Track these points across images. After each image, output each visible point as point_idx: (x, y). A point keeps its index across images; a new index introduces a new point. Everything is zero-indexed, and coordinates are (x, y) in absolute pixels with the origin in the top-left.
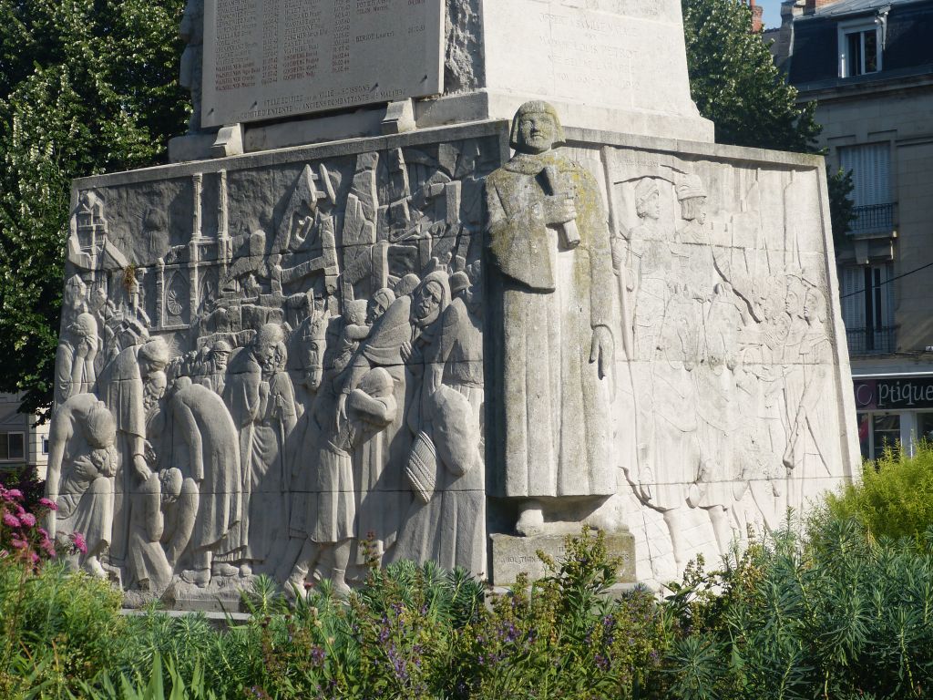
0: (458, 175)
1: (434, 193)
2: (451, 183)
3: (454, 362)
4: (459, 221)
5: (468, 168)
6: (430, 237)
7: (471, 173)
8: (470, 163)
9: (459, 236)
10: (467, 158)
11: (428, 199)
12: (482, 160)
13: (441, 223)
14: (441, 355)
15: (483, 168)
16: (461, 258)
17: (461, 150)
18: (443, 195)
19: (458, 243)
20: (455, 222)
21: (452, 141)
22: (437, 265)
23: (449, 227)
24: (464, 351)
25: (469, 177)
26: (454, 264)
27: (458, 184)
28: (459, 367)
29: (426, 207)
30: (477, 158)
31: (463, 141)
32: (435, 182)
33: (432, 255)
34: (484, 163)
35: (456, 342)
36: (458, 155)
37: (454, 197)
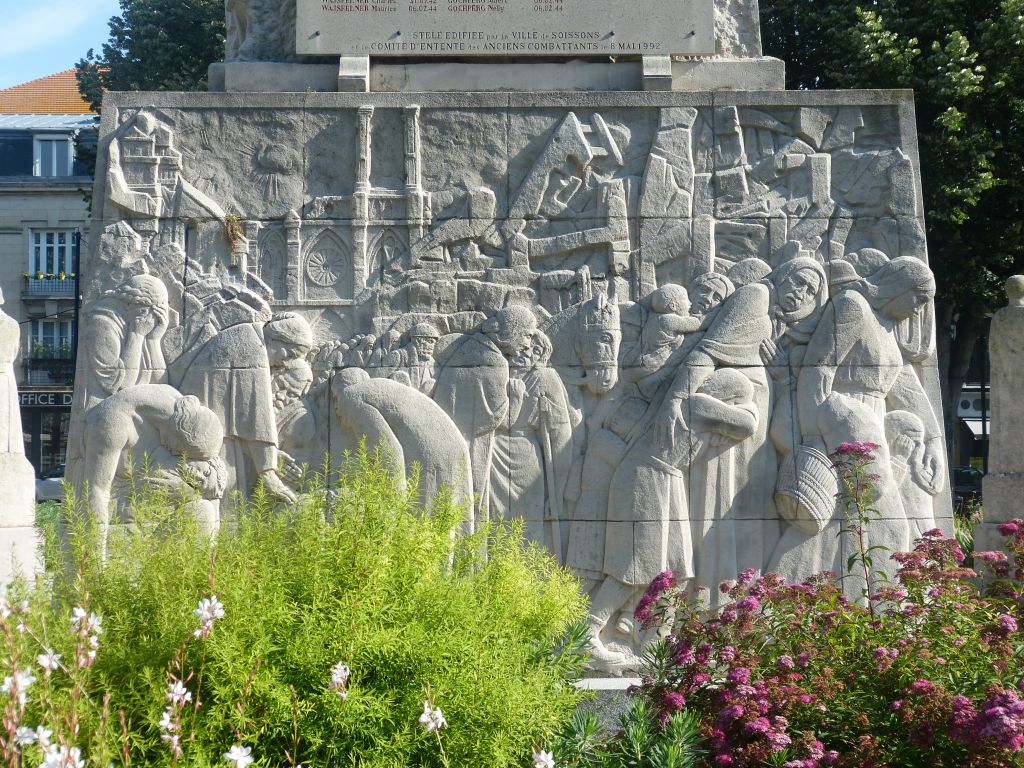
0: (827, 146)
1: (791, 164)
2: (815, 155)
3: (854, 367)
4: (832, 201)
5: (844, 139)
6: (784, 215)
7: (848, 146)
8: (848, 134)
9: (834, 218)
10: (843, 128)
11: (779, 171)
12: (867, 132)
13: (804, 202)
14: (835, 359)
15: (866, 142)
16: (838, 243)
17: (835, 117)
18: (806, 168)
19: (830, 227)
20: (826, 202)
21: (822, 107)
22: (800, 249)
23: (814, 206)
24: (872, 353)
25: (845, 150)
26: (826, 250)
27: (828, 157)
28: (861, 373)
29: (775, 180)
30: (858, 130)
31: (838, 108)
32: (792, 152)
33: (789, 237)
34: (868, 137)
35: (859, 342)
36: (829, 124)
37: (823, 172)
